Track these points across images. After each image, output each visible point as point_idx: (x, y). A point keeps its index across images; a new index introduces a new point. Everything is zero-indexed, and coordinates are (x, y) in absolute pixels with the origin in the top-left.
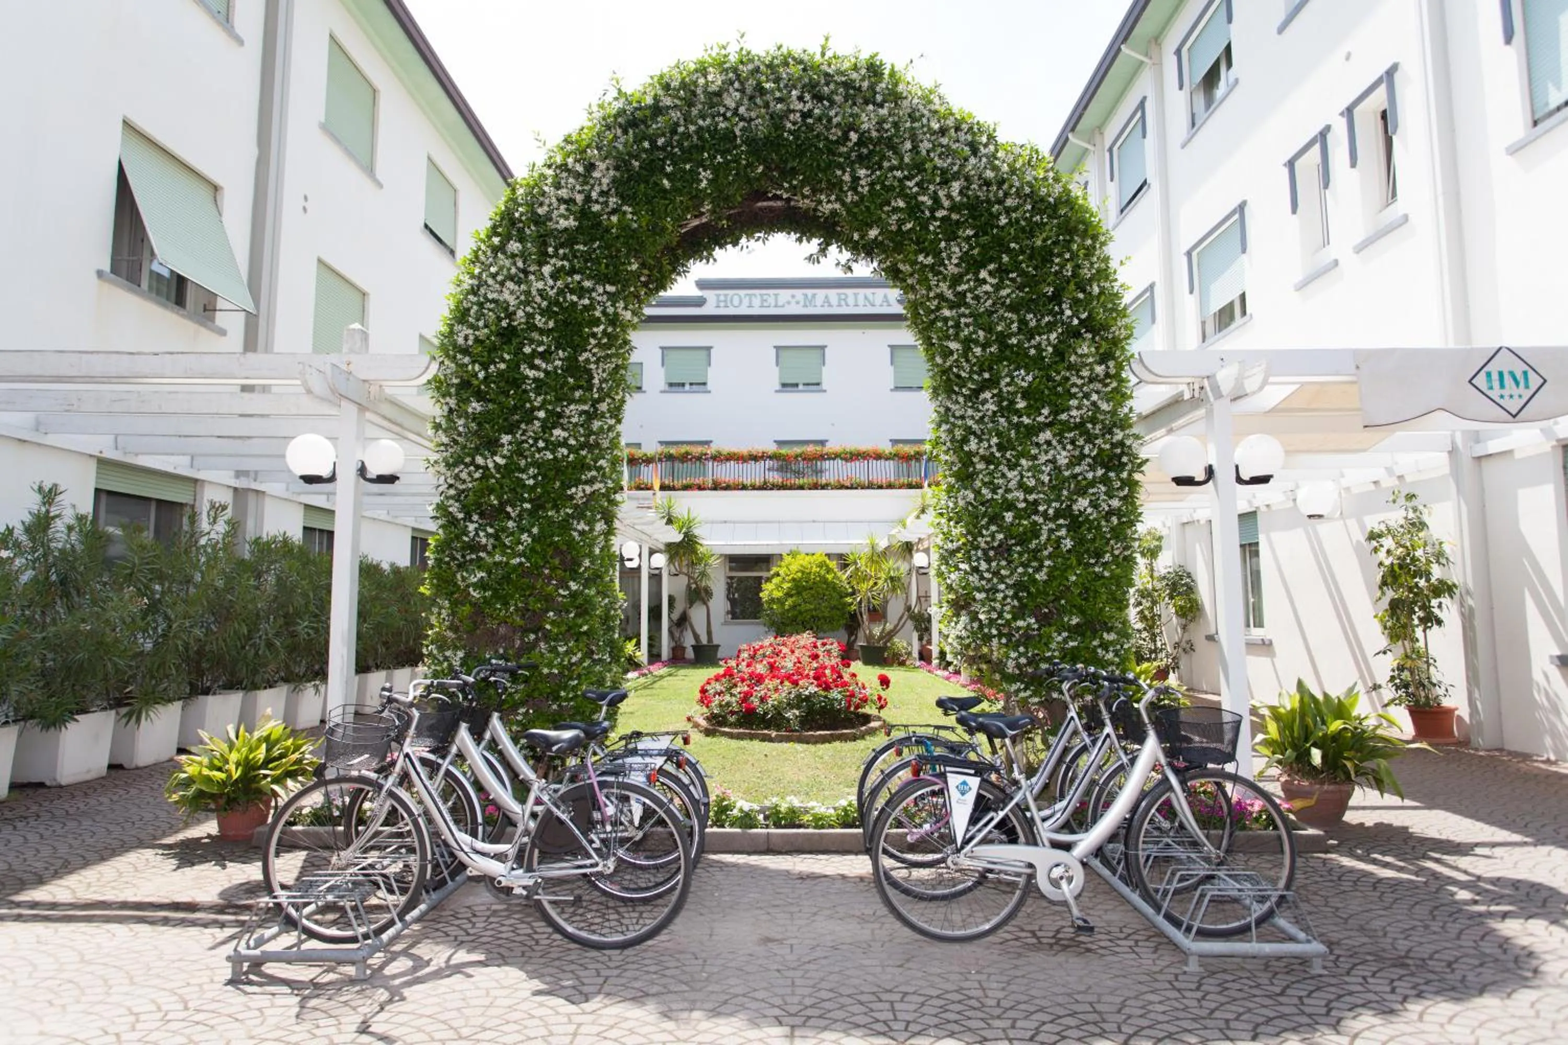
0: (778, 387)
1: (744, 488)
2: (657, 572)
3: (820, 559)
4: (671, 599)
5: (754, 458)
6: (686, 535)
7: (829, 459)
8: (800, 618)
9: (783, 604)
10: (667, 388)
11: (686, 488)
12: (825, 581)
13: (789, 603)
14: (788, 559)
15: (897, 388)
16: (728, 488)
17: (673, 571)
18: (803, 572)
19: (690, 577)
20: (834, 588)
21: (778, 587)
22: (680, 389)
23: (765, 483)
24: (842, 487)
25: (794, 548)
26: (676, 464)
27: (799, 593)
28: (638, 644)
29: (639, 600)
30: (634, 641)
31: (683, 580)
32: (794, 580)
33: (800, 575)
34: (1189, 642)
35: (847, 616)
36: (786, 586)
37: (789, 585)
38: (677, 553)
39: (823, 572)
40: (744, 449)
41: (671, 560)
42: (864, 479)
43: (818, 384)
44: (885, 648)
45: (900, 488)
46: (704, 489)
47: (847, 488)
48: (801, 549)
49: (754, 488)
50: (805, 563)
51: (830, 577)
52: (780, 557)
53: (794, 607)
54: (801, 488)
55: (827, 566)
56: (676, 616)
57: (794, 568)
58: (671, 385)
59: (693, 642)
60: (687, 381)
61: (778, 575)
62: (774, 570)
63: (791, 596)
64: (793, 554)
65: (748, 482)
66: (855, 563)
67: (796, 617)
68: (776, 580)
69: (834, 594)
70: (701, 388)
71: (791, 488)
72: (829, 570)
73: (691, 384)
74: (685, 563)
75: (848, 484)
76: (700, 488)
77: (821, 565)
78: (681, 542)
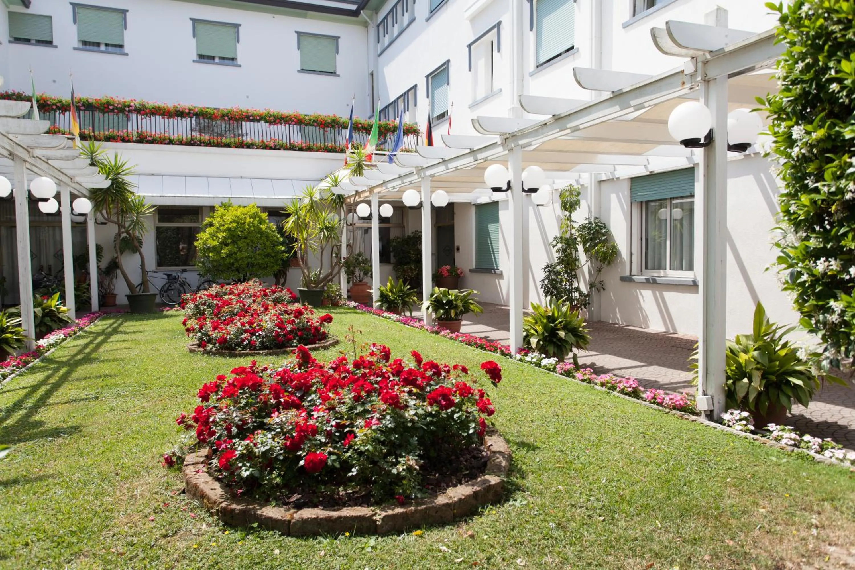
0: (195, 57)
1: (171, 142)
2: (81, 219)
3: (253, 211)
4: (99, 249)
5: (180, 114)
6: (114, 181)
7: (254, 120)
8: (236, 265)
9: (219, 253)
10: (80, 46)
11: (108, 139)
12: (260, 231)
13: (225, 251)
14: (221, 211)
15: (303, 70)
16: (153, 141)
17: (100, 219)
18: (238, 223)
19: (120, 226)
20: (267, 237)
21: (213, 236)
22: (96, 48)
23: (192, 139)
24: (266, 147)
25: (226, 201)
26: (96, 114)
27: (234, 242)
28: (63, 298)
29: (62, 250)
30: (57, 295)
31: (113, 229)
32: (229, 229)
33: (235, 225)
34: (601, 282)
35: (280, 262)
36: (221, 235)
37: (224, 234)
38: (104, 200)
39: (256, 223)
40: (170, 104)
41: (97, 206)
42: (285, 141)
43: (233, 59)
44: (322, 292)
45: (318, 151)
46: (128, 141)
47: (271, 148)
48: (232, 201)
49: (181, 143)
50: (238, 214)
51: (263, 227)
52: (212, 209)
53: (228, 255)
54: (228, 146)
55: (260, 217)
56: (104, 264)
57: (228, 218)
58: (85, 43)
59: (128, 292)
60: (102, 40)
61: (211, 225)
62: (207, 220)
63: (227, 245)
64: (226, 206)
65: (174, 136)
66: (297, 213)
67: (233, 264)
68: (209, 230)
69: (268, 243)
70: (118, 50)
71: (218, 145)
72: (261, 222)
73: (107, 45)
74: (113, 211)
75: (272, 145)
76: (124, 140)
77: (254, 216)
78: (108, 188)
